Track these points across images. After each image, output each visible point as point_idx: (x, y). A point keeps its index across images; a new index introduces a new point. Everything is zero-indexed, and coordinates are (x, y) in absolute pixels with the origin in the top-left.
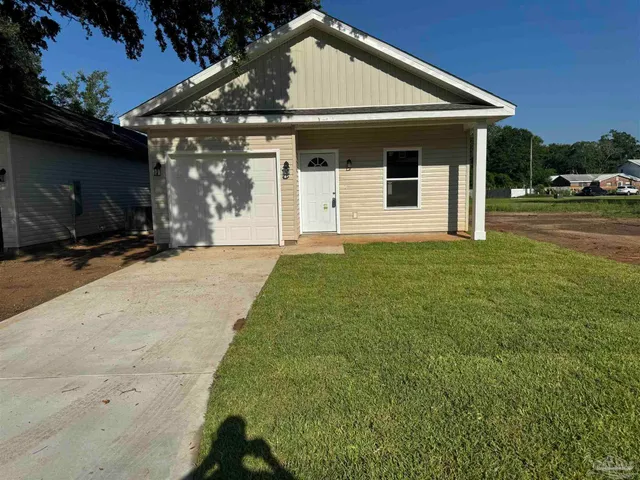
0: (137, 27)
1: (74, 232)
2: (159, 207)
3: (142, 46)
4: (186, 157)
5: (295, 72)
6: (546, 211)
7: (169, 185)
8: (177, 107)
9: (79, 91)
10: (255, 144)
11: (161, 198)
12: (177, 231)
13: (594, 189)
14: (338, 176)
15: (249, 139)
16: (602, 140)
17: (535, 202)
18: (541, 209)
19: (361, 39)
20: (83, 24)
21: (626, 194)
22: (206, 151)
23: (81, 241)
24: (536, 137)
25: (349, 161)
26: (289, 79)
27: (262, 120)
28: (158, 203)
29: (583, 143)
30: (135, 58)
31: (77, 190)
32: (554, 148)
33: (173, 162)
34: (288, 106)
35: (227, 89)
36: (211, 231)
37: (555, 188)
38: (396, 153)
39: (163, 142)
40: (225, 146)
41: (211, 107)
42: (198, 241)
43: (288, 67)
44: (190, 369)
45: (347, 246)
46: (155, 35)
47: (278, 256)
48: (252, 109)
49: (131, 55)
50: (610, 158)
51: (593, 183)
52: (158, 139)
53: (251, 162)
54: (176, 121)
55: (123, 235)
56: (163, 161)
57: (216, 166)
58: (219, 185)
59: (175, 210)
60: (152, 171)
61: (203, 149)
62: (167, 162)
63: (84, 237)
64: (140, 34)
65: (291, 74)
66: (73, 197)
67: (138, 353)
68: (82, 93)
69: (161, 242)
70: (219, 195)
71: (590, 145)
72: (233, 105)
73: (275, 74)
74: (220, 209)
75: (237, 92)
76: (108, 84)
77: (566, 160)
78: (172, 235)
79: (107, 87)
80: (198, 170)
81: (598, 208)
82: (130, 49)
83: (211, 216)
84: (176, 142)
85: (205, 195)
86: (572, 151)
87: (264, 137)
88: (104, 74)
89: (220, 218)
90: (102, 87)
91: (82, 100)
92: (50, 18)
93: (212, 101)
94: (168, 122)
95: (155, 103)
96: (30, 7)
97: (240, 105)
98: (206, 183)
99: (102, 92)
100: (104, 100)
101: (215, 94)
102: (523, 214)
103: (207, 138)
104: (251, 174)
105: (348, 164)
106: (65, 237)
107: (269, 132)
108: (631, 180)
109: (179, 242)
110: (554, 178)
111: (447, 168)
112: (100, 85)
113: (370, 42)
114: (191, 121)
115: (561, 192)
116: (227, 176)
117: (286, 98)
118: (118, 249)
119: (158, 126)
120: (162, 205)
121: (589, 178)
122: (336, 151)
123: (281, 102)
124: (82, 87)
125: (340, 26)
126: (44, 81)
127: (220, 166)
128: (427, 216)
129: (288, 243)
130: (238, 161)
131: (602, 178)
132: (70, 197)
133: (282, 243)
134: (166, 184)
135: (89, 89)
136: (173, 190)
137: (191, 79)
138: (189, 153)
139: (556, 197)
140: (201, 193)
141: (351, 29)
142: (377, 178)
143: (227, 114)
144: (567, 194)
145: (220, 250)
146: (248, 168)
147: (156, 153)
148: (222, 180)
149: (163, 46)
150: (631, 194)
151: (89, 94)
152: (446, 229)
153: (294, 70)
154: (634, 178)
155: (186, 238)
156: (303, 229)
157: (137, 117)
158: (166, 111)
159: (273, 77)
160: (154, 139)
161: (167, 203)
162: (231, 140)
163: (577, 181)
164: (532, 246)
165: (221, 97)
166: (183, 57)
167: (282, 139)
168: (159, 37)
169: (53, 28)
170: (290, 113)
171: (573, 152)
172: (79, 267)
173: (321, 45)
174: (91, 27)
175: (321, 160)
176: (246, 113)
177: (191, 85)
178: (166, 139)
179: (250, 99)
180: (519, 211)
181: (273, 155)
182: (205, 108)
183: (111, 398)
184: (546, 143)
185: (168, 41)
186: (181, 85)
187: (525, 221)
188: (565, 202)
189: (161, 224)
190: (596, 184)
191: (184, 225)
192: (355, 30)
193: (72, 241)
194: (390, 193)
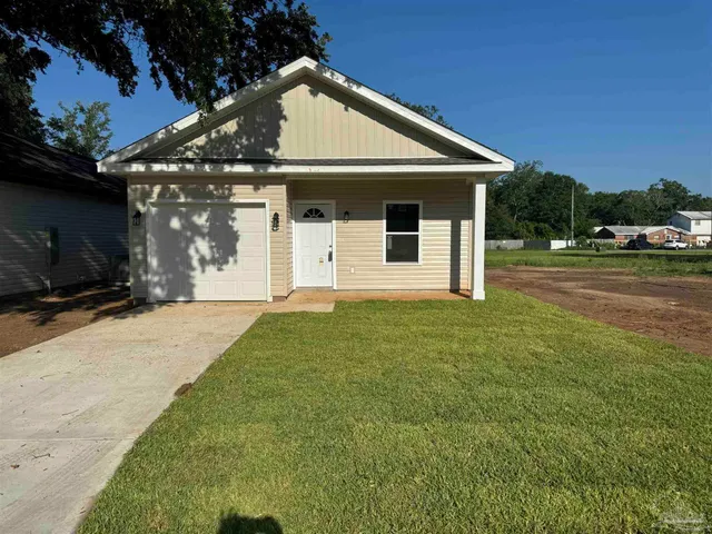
0: (132, 64)
1: (48, 283)
2: (136, 259)
3: (136, 83)
4: (168, 205)
5: (286, 120)
6: (579, 267)
7: (148, 236)
8: (159, 153)
9: (77, 122)
10: (242, 193)
11: (138, 249)
12: (156, 284)
13: (641, 242)
14: (334, 229)
15: (237, 189)
16: (651, 189)
17: (573, 255)
18: (573, 265)
19: (354, 88)
20: (75, 57)
21: (674, 249)
22: (189, 200)
23: (56, 292)
24: (580, 185)
25: (347, 213)
26: (279, 127)
27: (248, 169)
28: (135, 254)
29: (631, 191)
30: (128, 95)
31: (54, 237)
32: (600, 196)
33: (154, 210)
34: (278, 155)
35: (213, 135)
36: (193, 286)
37: (598, 241)
38: (396, 206)
39: (143, 189)
40: (210, 195)
41: (197, 154)
42: (178, 295)
43: (278, 115)
44: (113, 435)
45: (339, 304)
46: (150, 72)
47: (260, 314)
48: (240, 156)
49: (124, 92)
50: (660, 209)
51: (639, 236)
52: (139, 186)
53: (238, 212)
54: (157, 167)
55: (107, 286)
56: (142, 208)
57: (200, 215)
58: (203, 236)
59: (154, 262)
60: (131, 220)
61: (186, 198)
62: (148, 209)
63: (59, 288)
64: (134, 70)
65: (282, 122)
66: (49, 244)
67: (69, 417)
68: (80, 126)
69: (139, 295)
70: (202, 246)
71: (639, 195)
72: (219, 153)
73: (264, 122)
74: (203, 262)
75: (225, 139)
76: (110, 117)
77: (613, 210)
78: (150, 289)
79: (108, 120)
80: (180, 220)
81: (634, 265)
82: (123, 85)
83: (193, 269)
84: (157, 189)
85: (187, 247)
86: (619, 200)
87: (251, 186)
88: (106, 105)
89: (203, 271)
90: (103, 119)
91: (79, 133)
92: (40, 49)
93: (198, 147)
94: (149, 168)
95: (134, 149)
96: (19, 37)
97: (227, 152)
98: (189, 234)
99: (102, 125)
100: (104, 134)
101: (201, 140)
102: (551, 269)
103: (191, 186)
104: (236, 226)
105: (346, 215)
106: (37, 288)
107: (257, 181)
108: (680, 233)
109: (156, 296)
110: (598, 229)
111: (449, 222)
112: (101, 117)
113: (364, 92)
114: (173, 168)
115: (604, 245)
116: (210, 227)
117: (276, 146)
118: (95, 302)
119: (137, 172)
120: (140, 257)
121: (636, 230)
122: (333, 202)
123: (271, 151)
124: (81, 119)
125: (333, 74)
126: (35, 112)
127: (205, 216)
128: (428, 273)
129: (277, 299)
130: (224, 211)
131: (649, 230)
132: (45, 244)
133: (270, 299)
134: (145, 234)
135: (88, 121)
136: (153, 239)
137: (175, 125)
138: (173, 201)
139: (598, 250)
140: (183, 245)
141: (344, 78)
142: (376, 232)
143: (212, 161)
144: (610, 247)
145: (201, 306)
146: (234, 219)
147: (136, 200)
148: (206, 230)
149: (159, 85)
150: (680, 249)
151: (88, 127)
152: (448, 286)
153: (285, 118)
154: (684, 232)
155: (165, 293)
156: (297, 283)
157: (116, 162)
158: (146, 157)
159: (263, 125)
160: (133, 187)
161: (145, 255)
162: (216, 189)
163: (622, 233)
164: (532, 307)
165: (207, 143)
166: (178, 96)
167: (270, 189)
168: (154, 74)
169: (42, 60)
170: (279, 163)
171: (620, 202)
172: (43, 323)
173: (314, 93)
174: (83, 61)
175: (317, 211)
176: (232, 162)
177: (175, 131)
178: (147, 186)
179: (238, 147)
180: (549, 266)
181: (262, 205)
182: (190, 154)
183: (23, 463)
184: (592, 191)
185: (163, 78)
186: (163, 131)
187: (549, 278)
188: (608, 256)
189: (138, 277)
190: (643, 237)
191: (164, 278)
192: (348, 79)
193: (45, 292)
194: (390, 248)
